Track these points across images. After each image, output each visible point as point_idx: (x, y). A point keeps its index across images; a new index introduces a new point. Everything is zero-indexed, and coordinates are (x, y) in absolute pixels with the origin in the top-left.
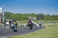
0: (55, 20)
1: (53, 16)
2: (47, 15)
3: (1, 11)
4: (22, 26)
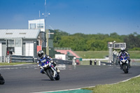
3: (42, 27)
4: (93, 64)
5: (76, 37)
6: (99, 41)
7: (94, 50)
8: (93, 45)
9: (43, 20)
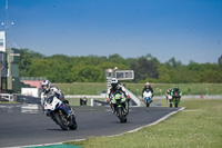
0: (201, 81)
1: (193, 67)
2: (171, 64)
3: (2, 44)
5: (55, 60)
6: (91, 67)
7: (83, 81)
8: (81, 73)
9: (3, 33)
